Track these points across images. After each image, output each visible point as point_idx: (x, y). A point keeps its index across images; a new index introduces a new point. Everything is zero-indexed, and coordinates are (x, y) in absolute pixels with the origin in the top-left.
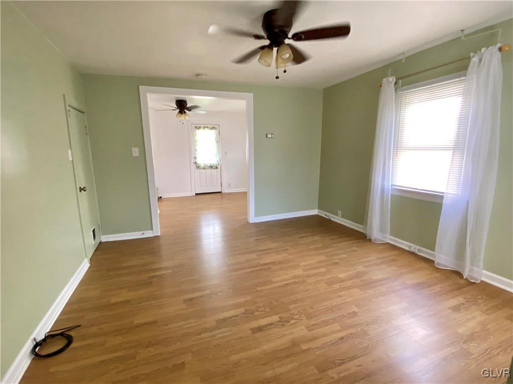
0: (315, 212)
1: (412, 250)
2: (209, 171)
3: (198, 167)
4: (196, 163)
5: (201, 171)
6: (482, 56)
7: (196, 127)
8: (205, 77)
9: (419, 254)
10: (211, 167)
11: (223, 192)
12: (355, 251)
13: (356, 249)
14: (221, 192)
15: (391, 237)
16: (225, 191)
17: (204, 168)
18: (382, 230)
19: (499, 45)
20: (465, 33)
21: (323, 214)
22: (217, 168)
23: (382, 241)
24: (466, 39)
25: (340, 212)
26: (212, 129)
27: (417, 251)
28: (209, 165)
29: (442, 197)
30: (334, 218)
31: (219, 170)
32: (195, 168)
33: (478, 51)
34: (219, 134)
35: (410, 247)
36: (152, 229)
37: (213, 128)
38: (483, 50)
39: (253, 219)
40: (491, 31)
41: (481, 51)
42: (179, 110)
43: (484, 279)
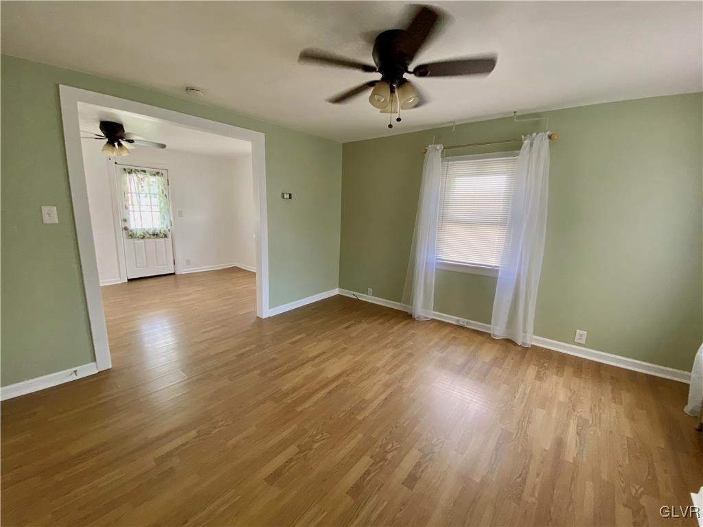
0: (336, 292)
1: (461, 323)
2: (153, 240)
3: (132, 236)
4: (126, 229)
5: (137, 241)
6: (533, 140)
7: (125, 169)
8: (202, 95)
9: (468, 327)
10: (155, 235)
11: (177, 273)
12: (414, 335)
13: (413, 332)
14: (174, 274)
15: (434, 312)
16: (181, 270)
17: (144, 237)
18: (426, 306)
19: (548, 133)
20: (517, 114)
21: (349, 294)
22: (166, 236)
23: (426, 318)
24: (517, 121)
25: (370, 290)
26: (154, 175)
27: (465, 324)
28: (151, 233)
29: (497, 271)
30: (361, 296)
31: (169, 239)
32: (125, 236)
33: (528, 135)
34: (168, 184)
35: (458, 321)
36: (95, 360)
37: (158, 173)
38: (534, 134)
39: (267, 311)
40: (537, 119)
41: (531, 135)
42: (107, 140)
43: (533, 343)
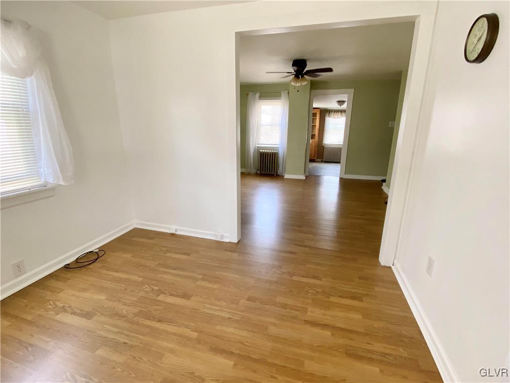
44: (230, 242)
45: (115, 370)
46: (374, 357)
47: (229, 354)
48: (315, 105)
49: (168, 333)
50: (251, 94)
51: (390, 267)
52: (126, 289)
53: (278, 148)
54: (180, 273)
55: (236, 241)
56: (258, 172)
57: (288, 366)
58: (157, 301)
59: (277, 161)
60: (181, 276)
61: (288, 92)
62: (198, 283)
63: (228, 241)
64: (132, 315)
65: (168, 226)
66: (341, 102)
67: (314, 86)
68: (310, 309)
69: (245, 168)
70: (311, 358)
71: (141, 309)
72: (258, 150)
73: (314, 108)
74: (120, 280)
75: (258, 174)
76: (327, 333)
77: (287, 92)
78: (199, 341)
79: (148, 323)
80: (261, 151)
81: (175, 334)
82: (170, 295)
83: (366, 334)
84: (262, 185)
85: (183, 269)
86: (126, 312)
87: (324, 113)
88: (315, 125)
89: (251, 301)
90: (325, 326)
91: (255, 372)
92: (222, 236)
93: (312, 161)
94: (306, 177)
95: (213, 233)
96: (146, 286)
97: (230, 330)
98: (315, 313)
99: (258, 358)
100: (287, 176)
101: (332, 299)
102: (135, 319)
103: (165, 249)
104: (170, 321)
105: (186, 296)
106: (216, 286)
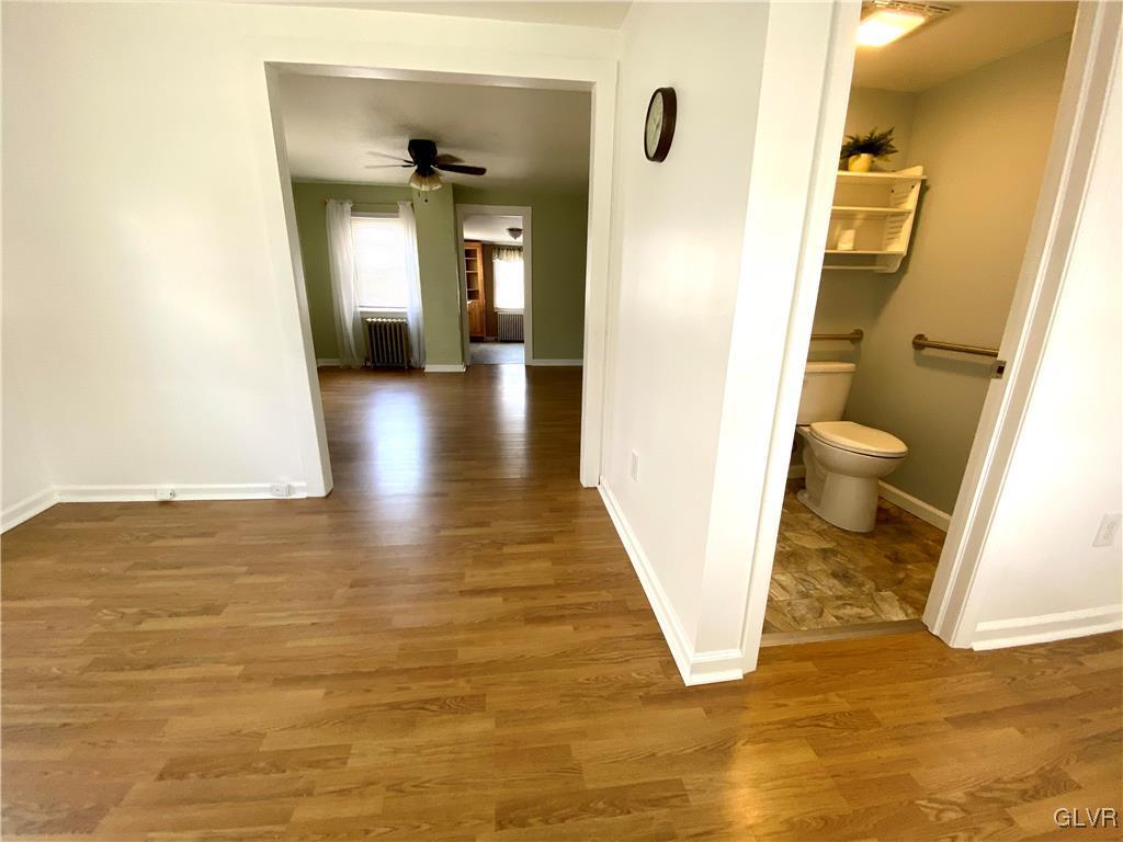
44: (308, 498)
45: (48, 776)
46: (566, 612)
47: (315, 680)
48: (468, 235)
49: (173, 682)
50: (331, 204)
51: (596, 488)
52: (50, 628)
53: (405, 313)
54: (193, 571)
55: (321, 493)
56: (369, 364)
57: (429, 664)
58: (139, 633)
59: (407, 339)
60: (194, 578)
61: (412, 205)
62: (238, 582)
63: (304, 497)
64: (77, 672)
65: (152, 487)
66: (514, 232)
67: (460, 195)
68: (468, 573)
69: (338, 357)
70: (469, 643)
71: (97, 656)
72: (363, 320)
73: (467, 241)
74: (35, 614)
75: (369, 367)
76: (497, 600)
77: (409, 203)
78: (248, 678)
79: (121, 676)
80: (369, 320)
81: (189, 680)
82: (170, 616)
83: (557, 586)
84: (378, 387)
85: (197, 564)
86: (59, 669)
87: (491, 250)
88: (476, 274)
89: (359, 586)
90: (494, 591)
91: (368, 691)
92: (290, 489)
93: (476, 339)
94: (467, 367)
95: (268, 485)
96: (104, 611)
97: (313, 643)
98: (479, 576)
99: (374, 670)
100: (429, 368)
101: (506, 550)
102: (85, 677)
103: (145, 534)
104: (175, 662)
105: (210, 609)
106: (280, 579)
